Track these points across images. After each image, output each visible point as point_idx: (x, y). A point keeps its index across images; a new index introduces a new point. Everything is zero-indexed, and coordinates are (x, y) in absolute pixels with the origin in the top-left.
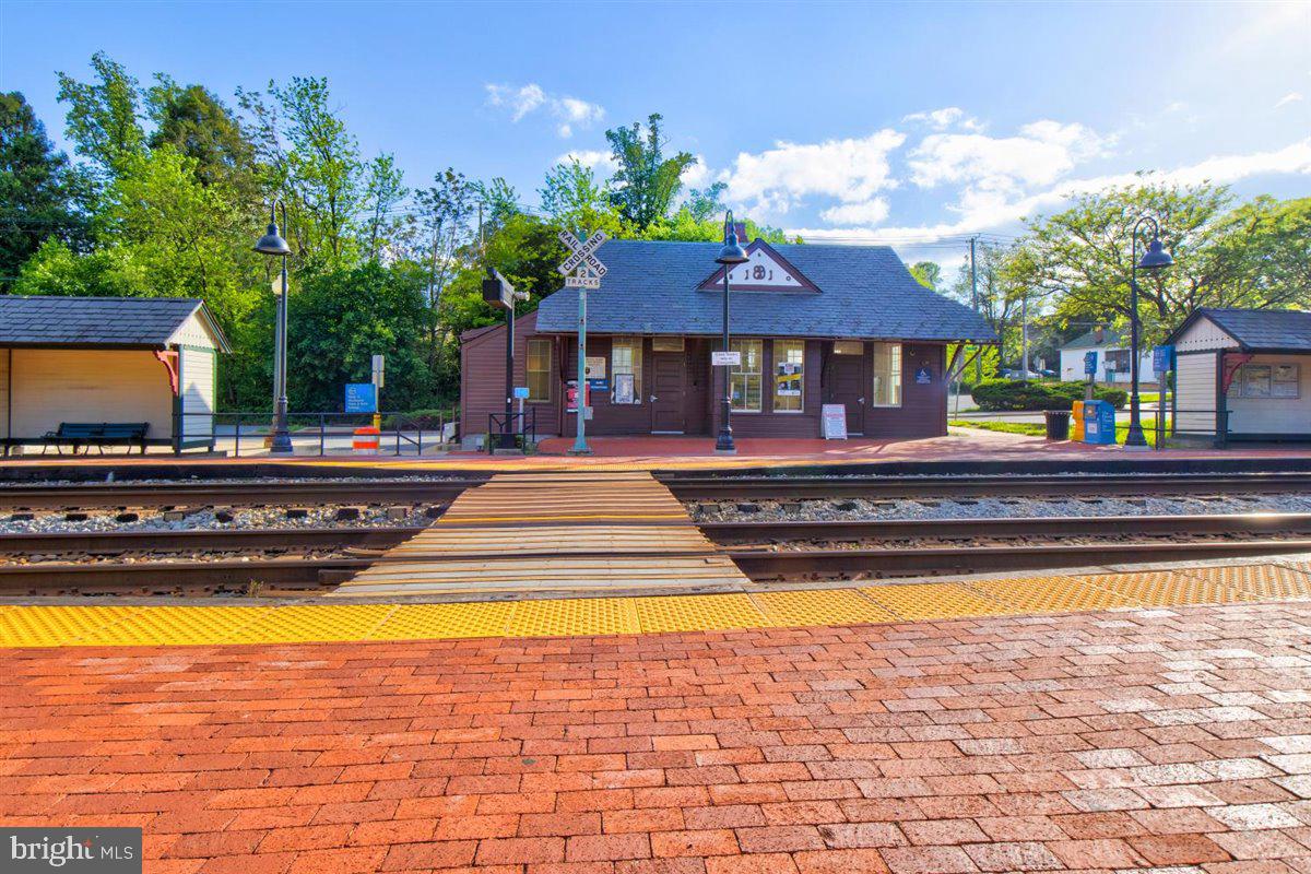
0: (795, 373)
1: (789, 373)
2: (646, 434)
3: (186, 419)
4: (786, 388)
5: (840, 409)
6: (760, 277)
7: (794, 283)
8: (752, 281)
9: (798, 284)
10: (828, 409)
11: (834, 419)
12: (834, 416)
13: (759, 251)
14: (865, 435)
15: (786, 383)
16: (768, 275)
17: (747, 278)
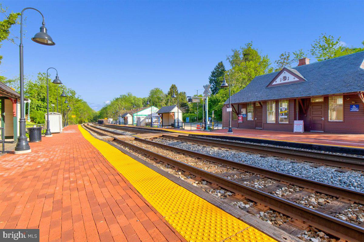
0: (286, 110)
1: (283, 110)
2: (255, 129)
3: (179, 123)
4: (282, 115)
5: (302, 122)
6: (285, 80)
7: (297, 79)
8: (283, 82)
9: (298, 80)
10: (296, 122)
11: (299, 126)
12: (297, 125)
13: (285, 71)
14: (324, 132)
15: (282, 114)
16: (287, 79)
17: (281, 81)
